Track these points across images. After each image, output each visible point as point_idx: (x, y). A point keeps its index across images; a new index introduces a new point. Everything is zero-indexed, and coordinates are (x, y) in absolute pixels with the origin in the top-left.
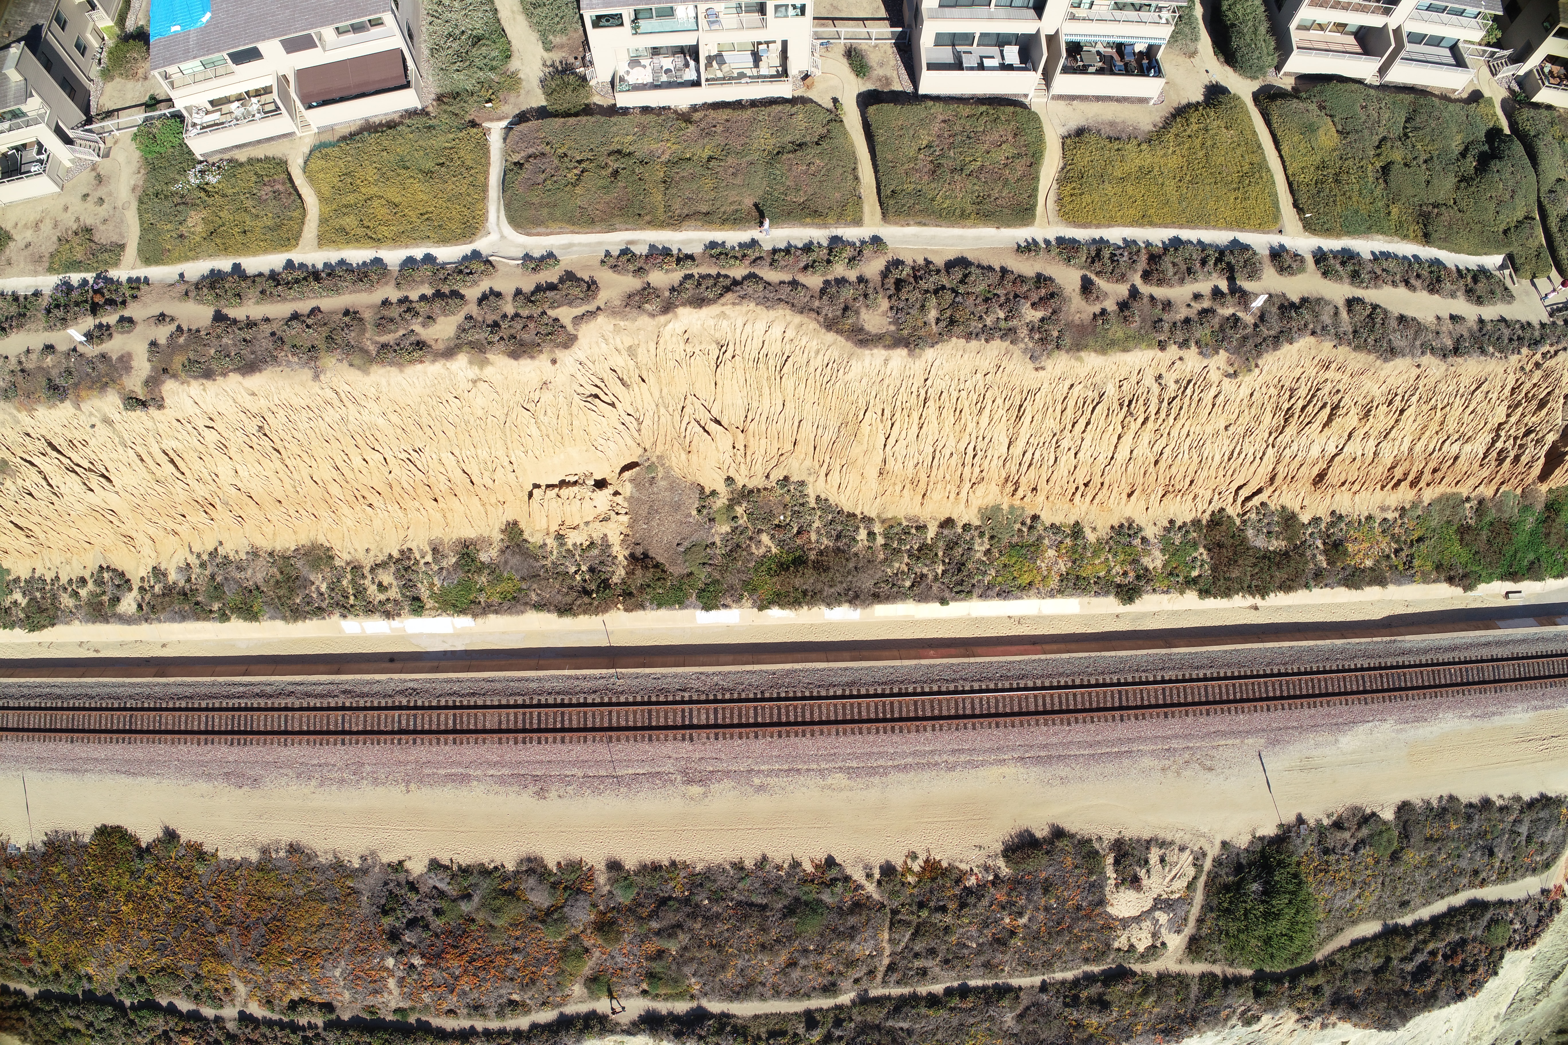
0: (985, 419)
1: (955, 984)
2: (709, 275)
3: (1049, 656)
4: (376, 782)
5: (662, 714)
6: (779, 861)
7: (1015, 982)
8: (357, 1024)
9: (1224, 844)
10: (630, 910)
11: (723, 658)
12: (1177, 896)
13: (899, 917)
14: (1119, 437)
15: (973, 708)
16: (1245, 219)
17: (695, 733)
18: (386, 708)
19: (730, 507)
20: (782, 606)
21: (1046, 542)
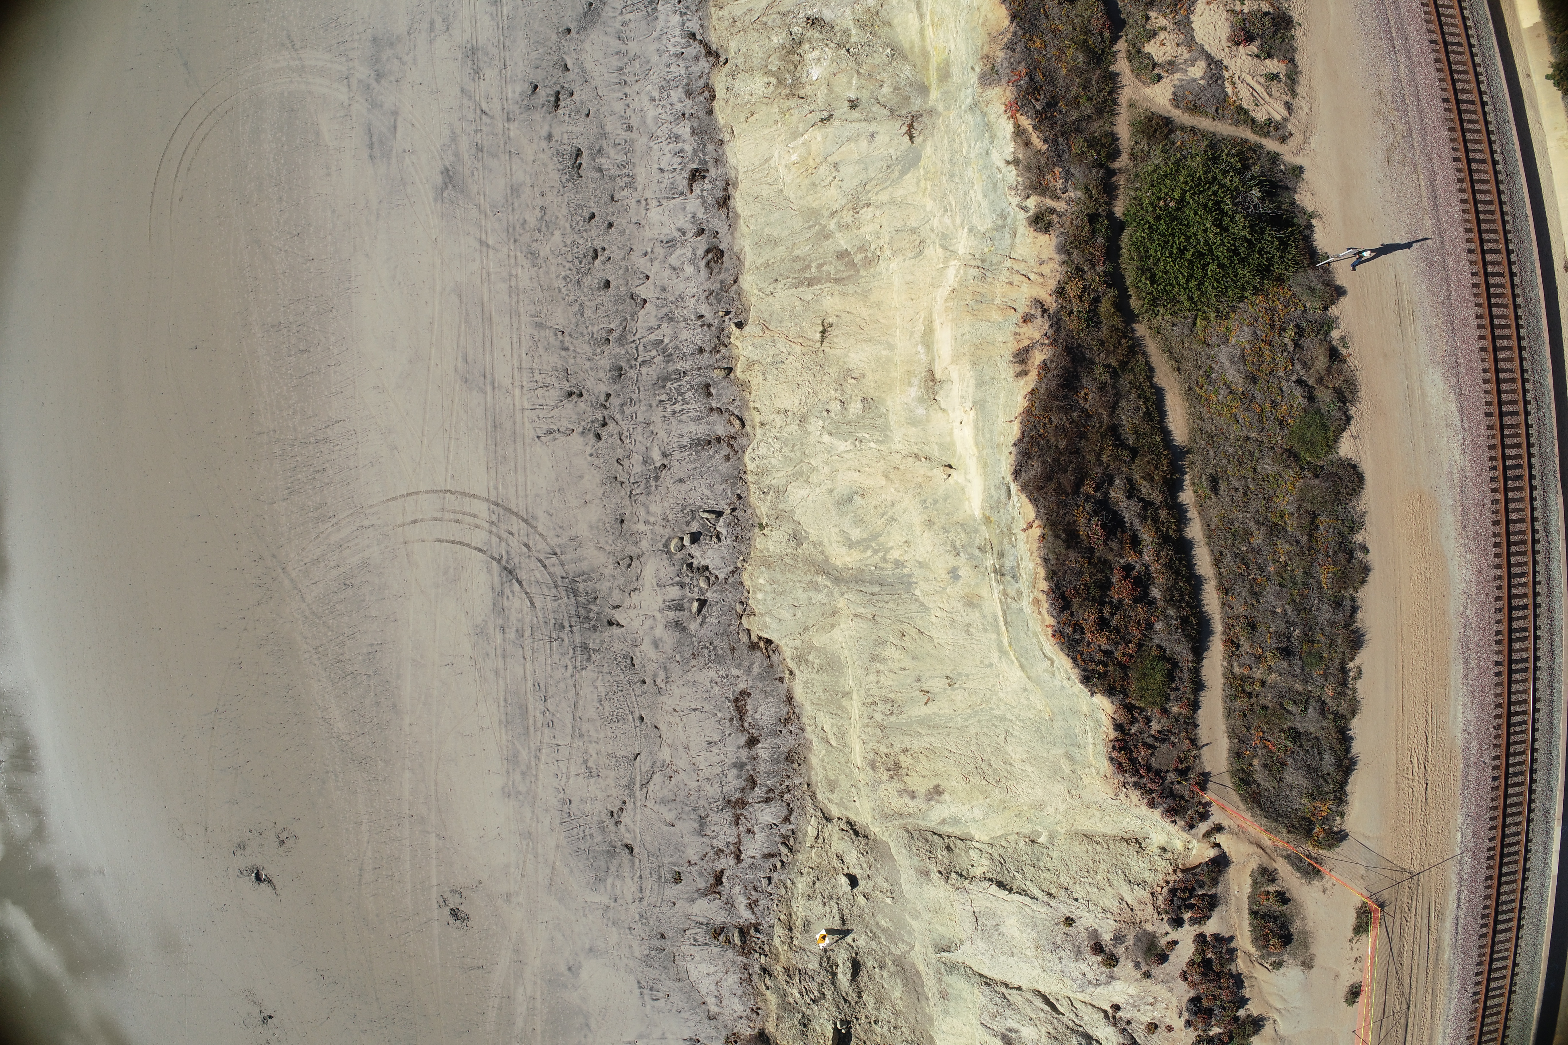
9: (1299, 171)
12: (1229, 93)
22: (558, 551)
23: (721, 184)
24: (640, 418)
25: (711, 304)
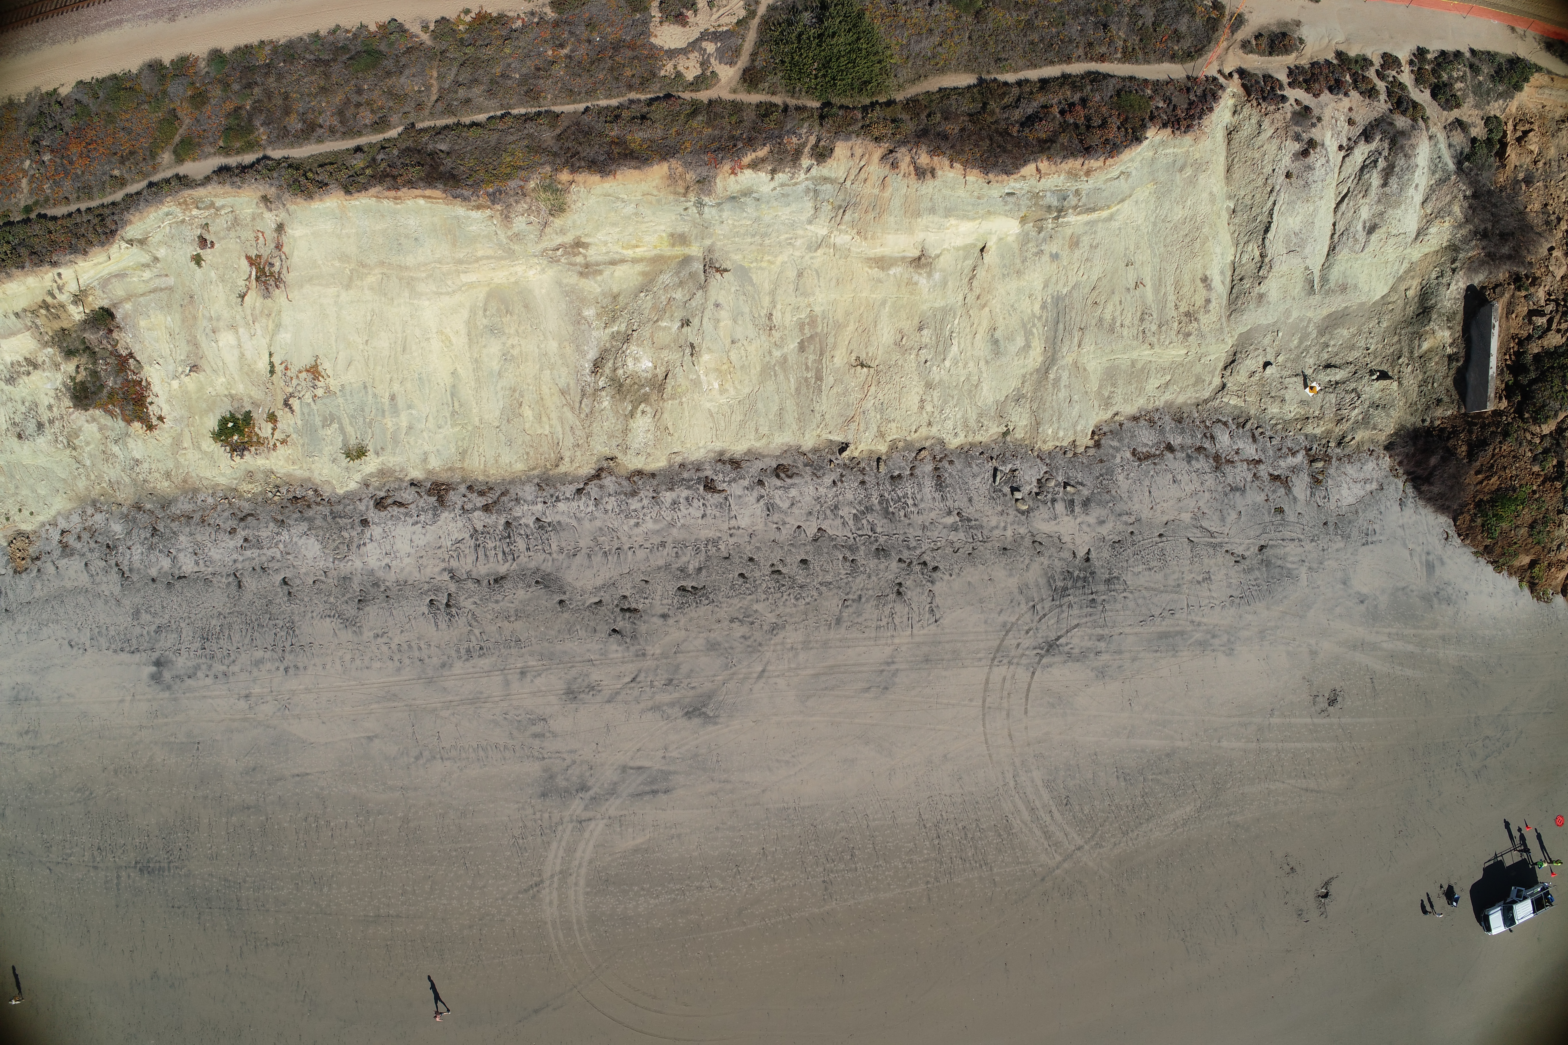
1: (499, 113)
6: (349, 27)
10: (219, 80)
12: (726, 29)
13: (447, 55)
22: (1031, 604)
23: (719, 466)
24: (920, 533)
25: (824, 474)
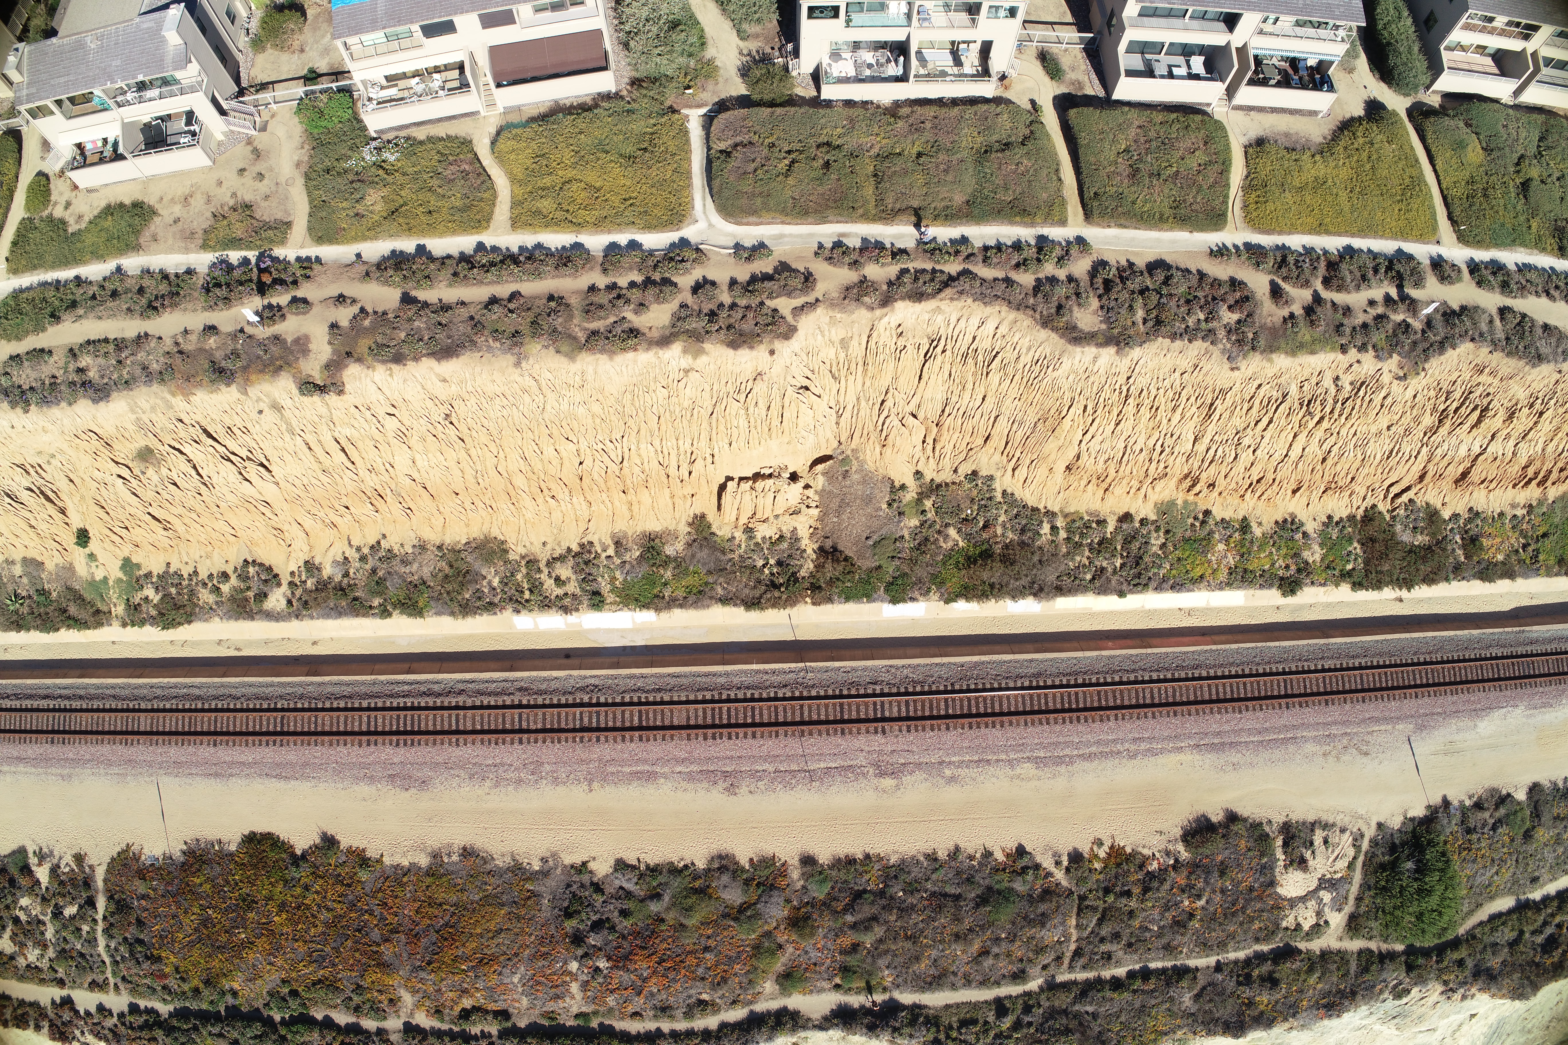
0: (1177, 416)
1: (1137, 967)
2: (924, 271)
3: (1219, 647)
4: (556, 781)
5: (854, 708)
6: (971, 851)
7: (1192, 963)
8: (534, 1030)
9: (1380, 825)
10: (824, 904)
11: (910, 651)
12: (1339, 875)
13: (1087, 903)
14: (1295, 436)
15: (1152, 697)
16: (1408, 230)
17: (887, 726)
18: (567, 706)
19: (919, 501)
20: (968, 599)
21: (1217, 536)
